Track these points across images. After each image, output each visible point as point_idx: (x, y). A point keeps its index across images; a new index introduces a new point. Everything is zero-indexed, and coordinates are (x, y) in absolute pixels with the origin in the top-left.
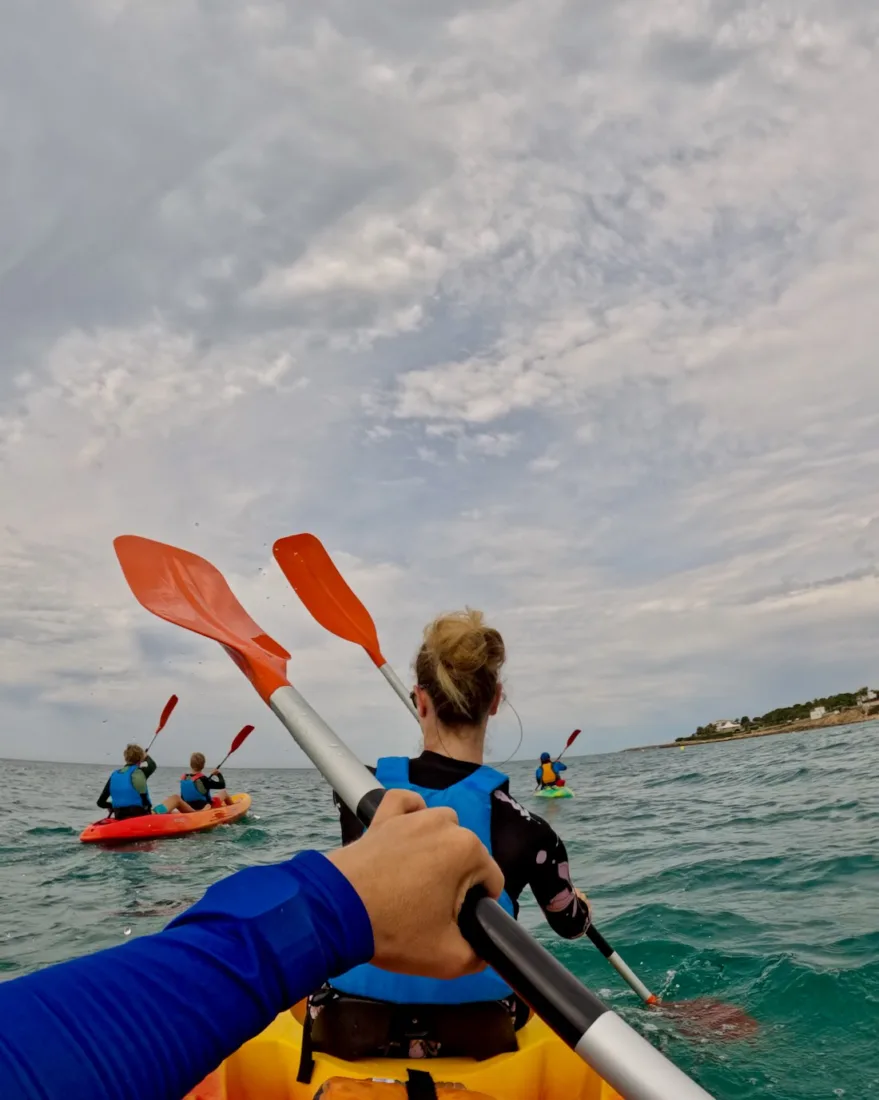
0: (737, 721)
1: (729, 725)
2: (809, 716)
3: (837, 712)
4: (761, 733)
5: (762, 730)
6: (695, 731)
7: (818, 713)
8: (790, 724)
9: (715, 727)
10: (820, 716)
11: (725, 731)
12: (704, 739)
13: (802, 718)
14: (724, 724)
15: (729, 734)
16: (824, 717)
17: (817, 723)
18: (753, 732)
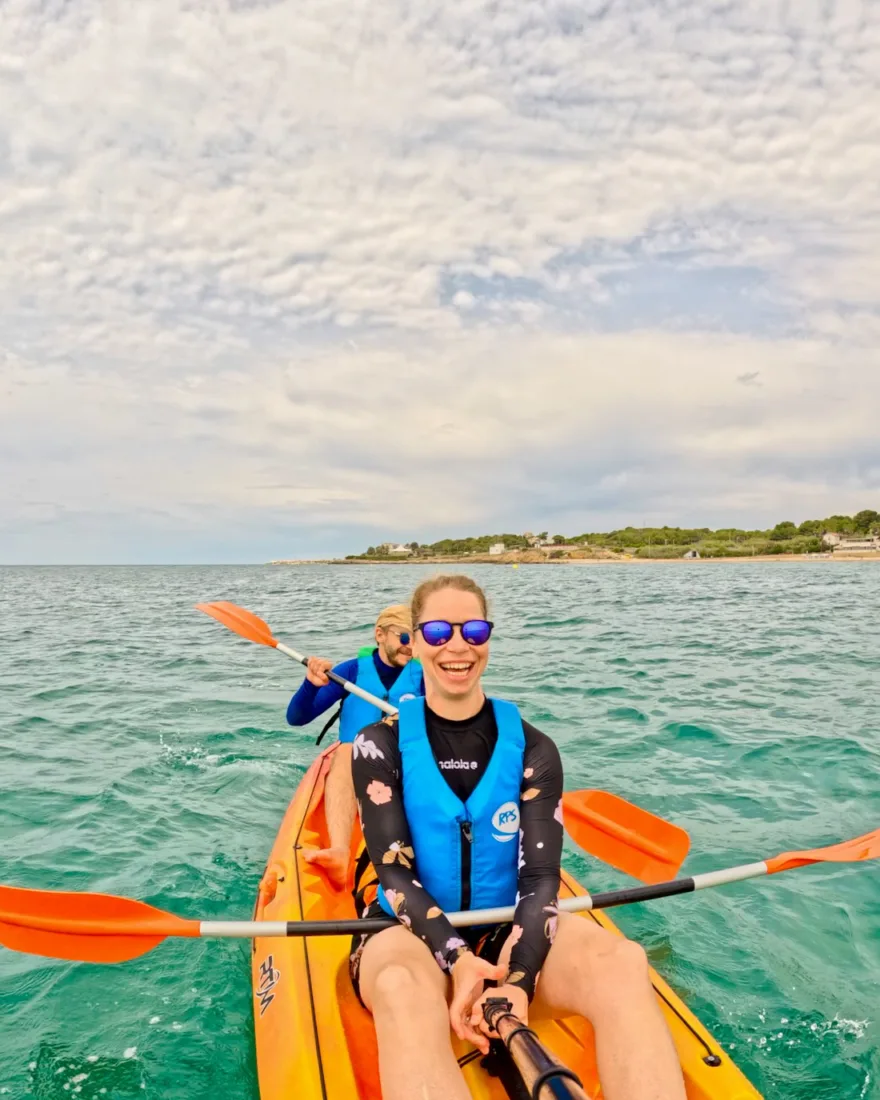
0: (407, 545)
1: (401, 549)
2: (488, 550)
3: (516, 551)
4: (439, 561)
5: (439, 558)
6: (365, 551)
7: (497, 549)
8: (468, 556)
9: (387, 549)
10: (499, 552)
11: (397, 555)
12: (373, 559)
13: (480, 551)
14: (395, 547)
15: (402, 558)
16: (503, 553)
17: (496, 558)
18: (430, 559)
